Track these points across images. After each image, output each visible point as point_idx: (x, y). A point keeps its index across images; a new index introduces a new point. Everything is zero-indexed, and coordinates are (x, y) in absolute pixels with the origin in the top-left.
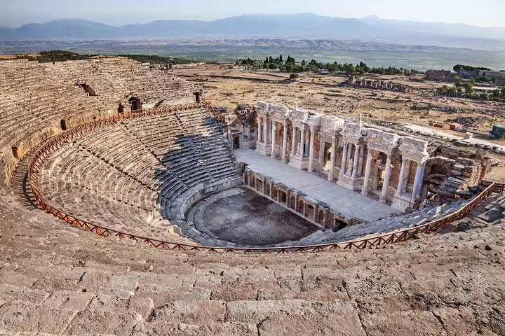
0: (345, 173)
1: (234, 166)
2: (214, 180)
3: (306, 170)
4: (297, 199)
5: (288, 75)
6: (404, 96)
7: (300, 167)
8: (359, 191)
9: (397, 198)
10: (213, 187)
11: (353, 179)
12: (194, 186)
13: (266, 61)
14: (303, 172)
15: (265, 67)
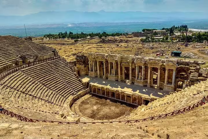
0: (138, 79)
1: (82, 84)
2: (76, 93)
3: (117, 81)
4: (121, 94)
5: (73, 41)
6: (130, 44)
7: (114, 80)
8: (146, 86)
9: (165, 86)
10: (77, 96)
11: (143, 81)
12: (68, 97)
13: (59, 35)
14: (116, 82)
15: (60, 38)
